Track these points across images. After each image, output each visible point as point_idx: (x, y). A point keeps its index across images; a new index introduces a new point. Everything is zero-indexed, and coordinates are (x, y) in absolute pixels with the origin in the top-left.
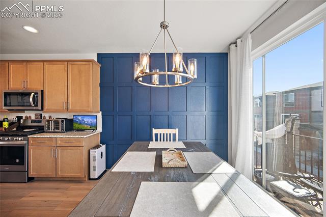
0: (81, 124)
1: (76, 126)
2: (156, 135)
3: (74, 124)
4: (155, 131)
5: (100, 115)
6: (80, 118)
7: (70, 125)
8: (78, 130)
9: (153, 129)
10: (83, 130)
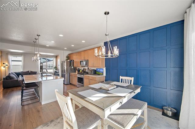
0: (99, 72)
1: (97, 73)
2: (122, 79)
3: (97, 72)
4: (121, 77)
5: (105, 69)
6: (99, 70)
7: (95, 72)
8: (98, 74)
9: (120, 76)
10: (99, 75)
